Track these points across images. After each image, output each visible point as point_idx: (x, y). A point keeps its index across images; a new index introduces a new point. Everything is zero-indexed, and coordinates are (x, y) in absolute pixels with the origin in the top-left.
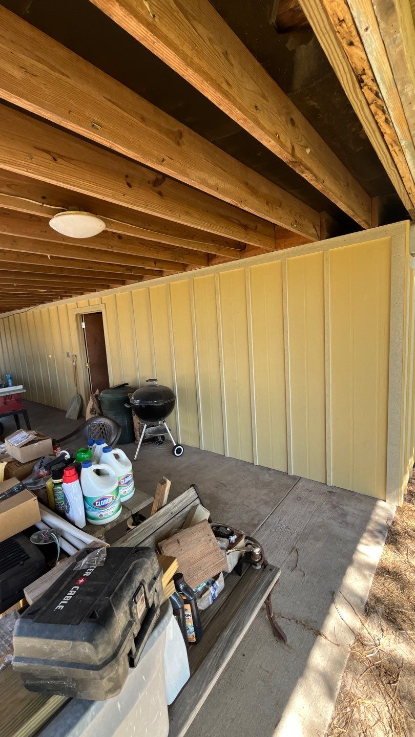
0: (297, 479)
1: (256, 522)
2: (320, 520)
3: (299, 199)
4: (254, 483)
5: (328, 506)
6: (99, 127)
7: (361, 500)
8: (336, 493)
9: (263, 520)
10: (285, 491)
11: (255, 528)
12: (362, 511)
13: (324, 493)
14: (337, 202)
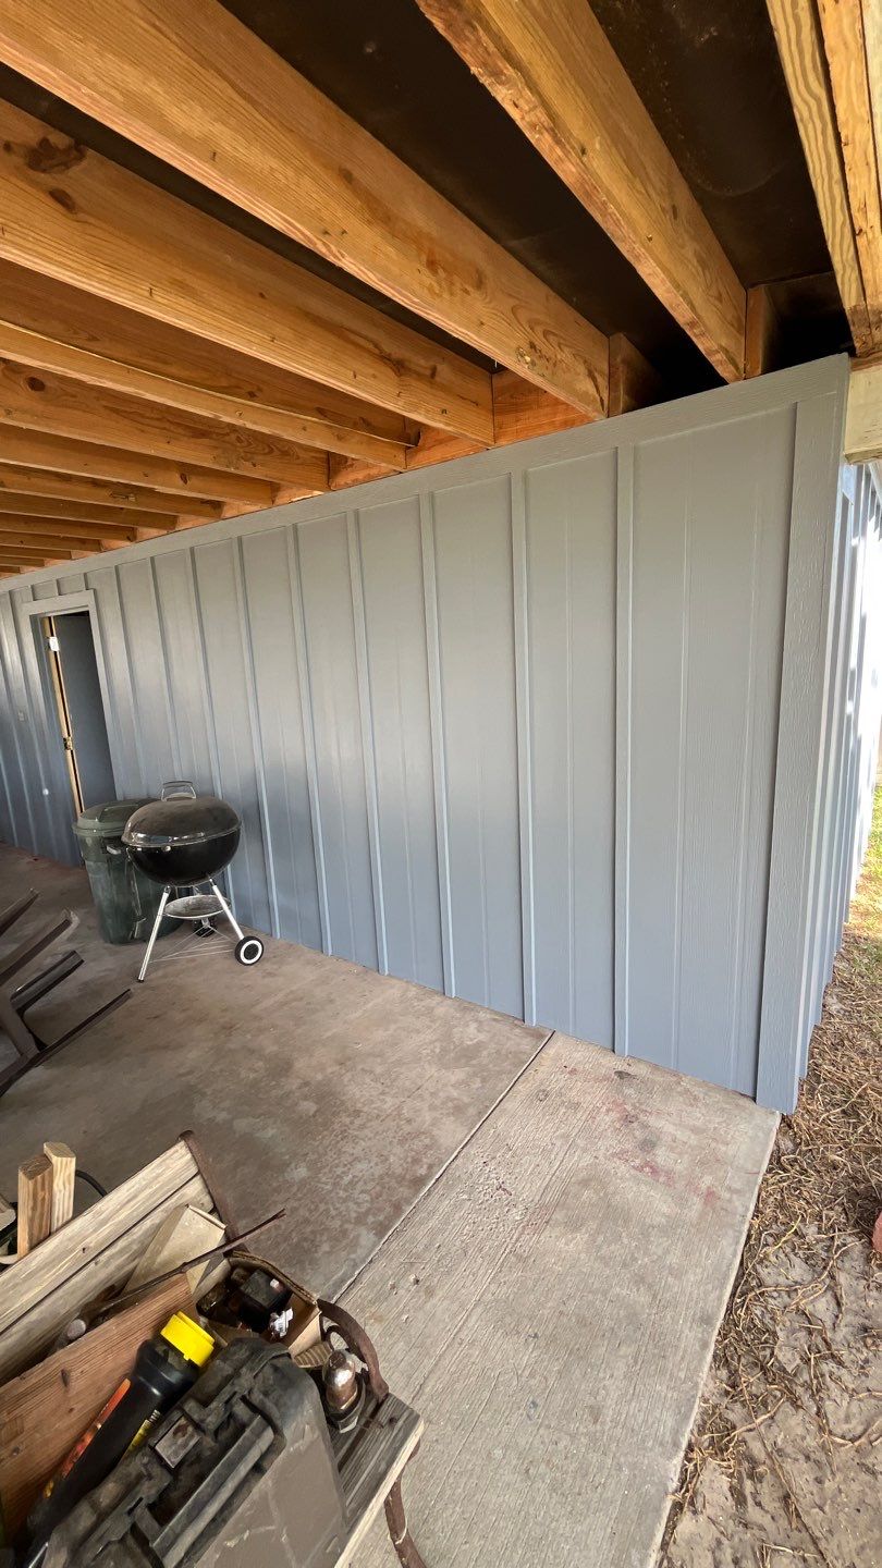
0: (543, 1036)
1: (423, 1171)
2: (587, 1160)
3: (544, 280)
4: (437, 1050)
5: (614, 1115)
7: (696, 1098)
8: (634, 1077)
9: (442, 1162)
10: (510, 1072)
11: (418, 1191)
12: (695, 1130)
13: (606, 1078)
14: (637, 257)
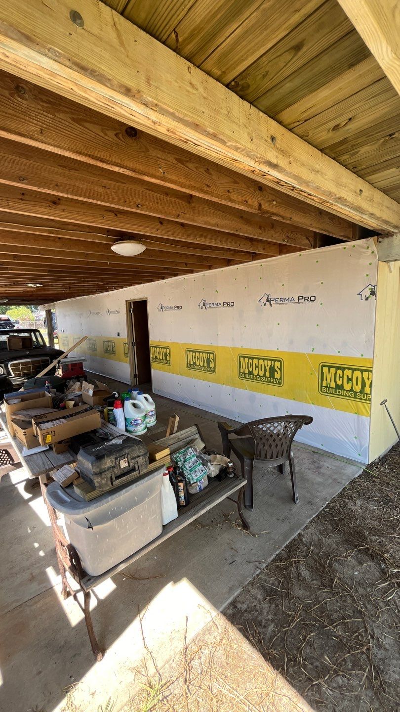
6: (140, 206)
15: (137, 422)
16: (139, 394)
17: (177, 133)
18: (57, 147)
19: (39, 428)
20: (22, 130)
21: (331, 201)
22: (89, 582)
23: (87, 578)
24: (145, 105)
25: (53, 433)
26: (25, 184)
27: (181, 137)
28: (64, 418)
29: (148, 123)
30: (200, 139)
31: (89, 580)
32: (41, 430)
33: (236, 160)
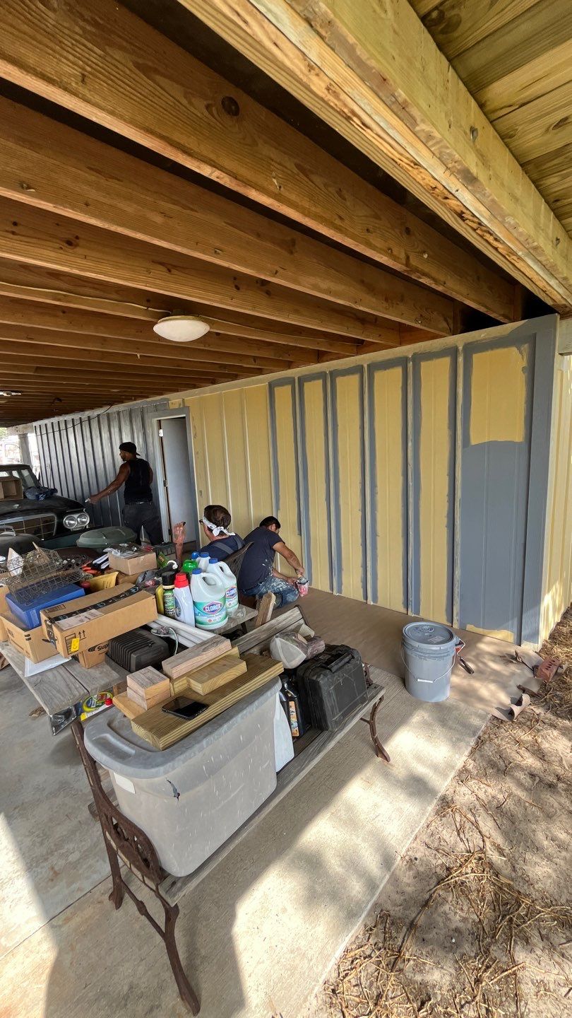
6: (220, 252)
15: (214, 608)
16: (210, 562)
17: (343, 96)
18: (112, 113)
19: (58, 627)
20: (48, 69)
21: (520, 253)
22: (174, 889)
23: (168, 881)
24: (308, 21)
25: (82, 634)
26: (31, 195)
27: (346, 105)
28: (95, 607)
29: (298, 67)
30: (377, 113)
31: (174, 883)
32: (61, 630)
33: (415, 164)
